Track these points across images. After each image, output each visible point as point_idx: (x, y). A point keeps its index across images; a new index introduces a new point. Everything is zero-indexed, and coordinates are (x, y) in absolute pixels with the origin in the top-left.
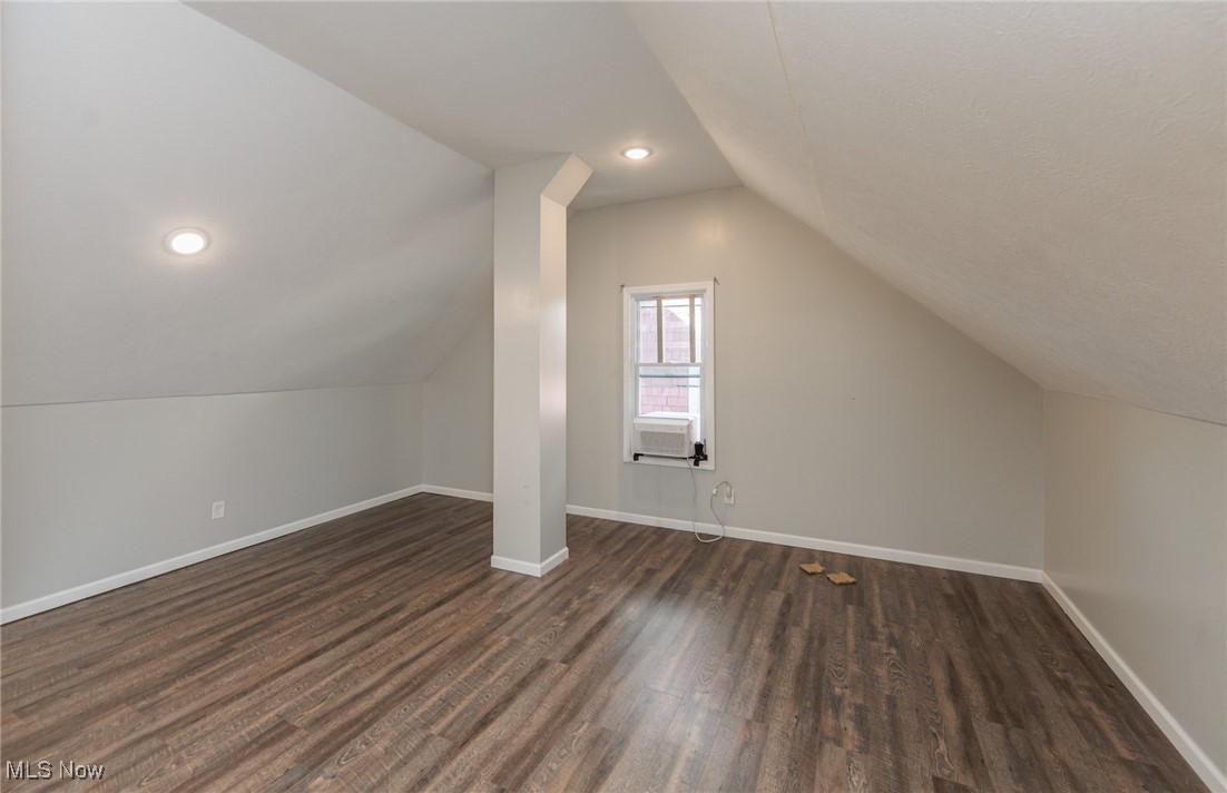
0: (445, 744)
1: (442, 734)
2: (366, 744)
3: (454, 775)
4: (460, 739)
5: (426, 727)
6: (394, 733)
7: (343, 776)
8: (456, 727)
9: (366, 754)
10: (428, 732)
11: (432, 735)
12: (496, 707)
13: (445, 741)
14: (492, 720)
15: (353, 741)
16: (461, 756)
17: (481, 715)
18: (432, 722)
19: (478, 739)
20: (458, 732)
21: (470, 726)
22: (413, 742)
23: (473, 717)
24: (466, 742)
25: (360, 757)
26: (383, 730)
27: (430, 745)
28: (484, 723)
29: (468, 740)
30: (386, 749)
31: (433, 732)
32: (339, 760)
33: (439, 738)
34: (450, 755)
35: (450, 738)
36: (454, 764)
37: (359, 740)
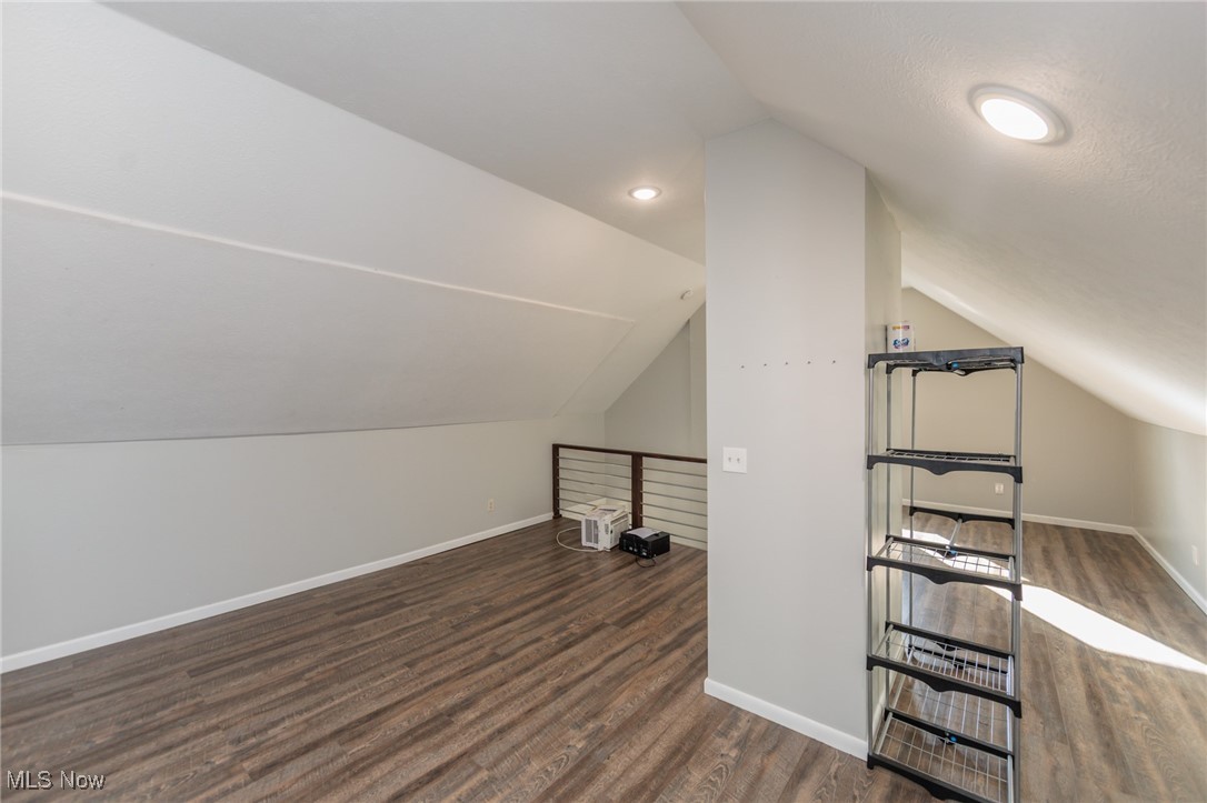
0: (479, 758)
1: (479, 768)
2: (547, 771)
3: (478, 732)
4: (465, 759)
5: (493, 780)
6: (523, 779)
7: (561, 746)
8: (464, 774)
9: (546, 762)
10: (491, 773)
11: (487, 769)
12: (417, 789)
13: (478, 761)
14: (428, 774)
15: (560, 776)
16: (469, 745)
17: (436, 783)
18: (485, 784)
19: (450, 757)
20: (464, 768)
21: (452, 771)
22: (506, 765)
23: (444, 783)
24: (460, 757)
25: (550, 759)
26: (532, 784)
27: (491, 759)
28: (437, 773)
29: (458, 758)
30: (529, 763)
31: (486, 773)
32: (568, 759)
33: (482, 765)
34: (477, 748)
35: (472, 763)
36: (476, 740)
37: (555, 777)
